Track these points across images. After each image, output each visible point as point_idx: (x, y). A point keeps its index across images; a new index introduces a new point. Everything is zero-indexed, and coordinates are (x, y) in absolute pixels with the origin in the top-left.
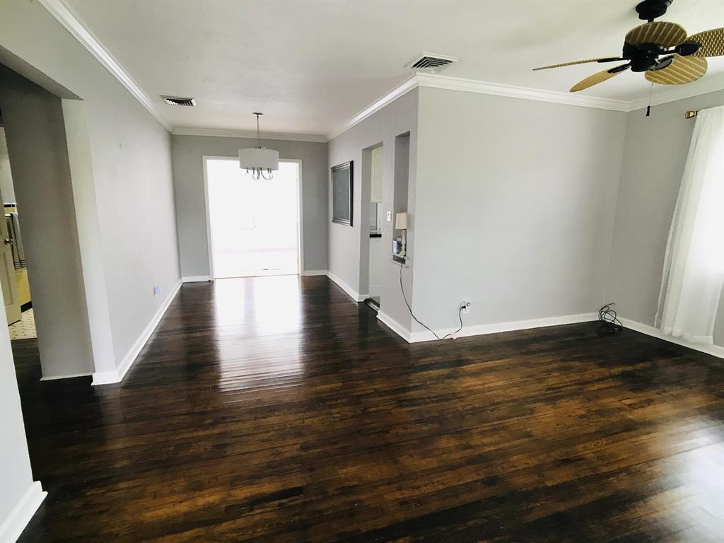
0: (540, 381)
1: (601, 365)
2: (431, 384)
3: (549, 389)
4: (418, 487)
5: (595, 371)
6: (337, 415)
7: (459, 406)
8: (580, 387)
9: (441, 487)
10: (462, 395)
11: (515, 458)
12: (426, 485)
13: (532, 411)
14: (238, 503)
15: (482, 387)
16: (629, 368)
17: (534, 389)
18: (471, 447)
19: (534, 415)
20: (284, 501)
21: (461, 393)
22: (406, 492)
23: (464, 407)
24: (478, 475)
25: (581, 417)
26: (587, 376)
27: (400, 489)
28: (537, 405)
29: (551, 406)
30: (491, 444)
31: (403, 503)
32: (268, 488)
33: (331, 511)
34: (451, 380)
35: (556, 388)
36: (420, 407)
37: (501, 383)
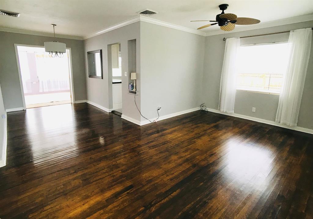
0: (192, 132)
1: (208, 124)
2: (157, 139)
3: (196, 134)
4: (173, 174)
5: (206, 127)
6: (128, 157)
7: (171, 144)
8: (204, 132)
9: (180, 172)
10: (170, 141)
11: (197, 157)
12: (175, 172)
13: (195, 142)
14: (110, 197)
15: (175, 137)
16: (215, 124)
17: (191, 135)
18: (182, 157)
19: (196, 143)
20: (128, 191)
21: (169, 140)
22: (170, 176)
23: (173, 145)
24: (189, 165)
25: (210, 141)
26: (205, 128)
27: (167, 176)
28: (195, 140)
29: (199, 139)
30: (188, 155)
31: (171, 179)
32: (118, 189)
33: (148, 190)
34: (163, 137)
35: (198, 134)
36: (158, 148)
37: (180, 135)
